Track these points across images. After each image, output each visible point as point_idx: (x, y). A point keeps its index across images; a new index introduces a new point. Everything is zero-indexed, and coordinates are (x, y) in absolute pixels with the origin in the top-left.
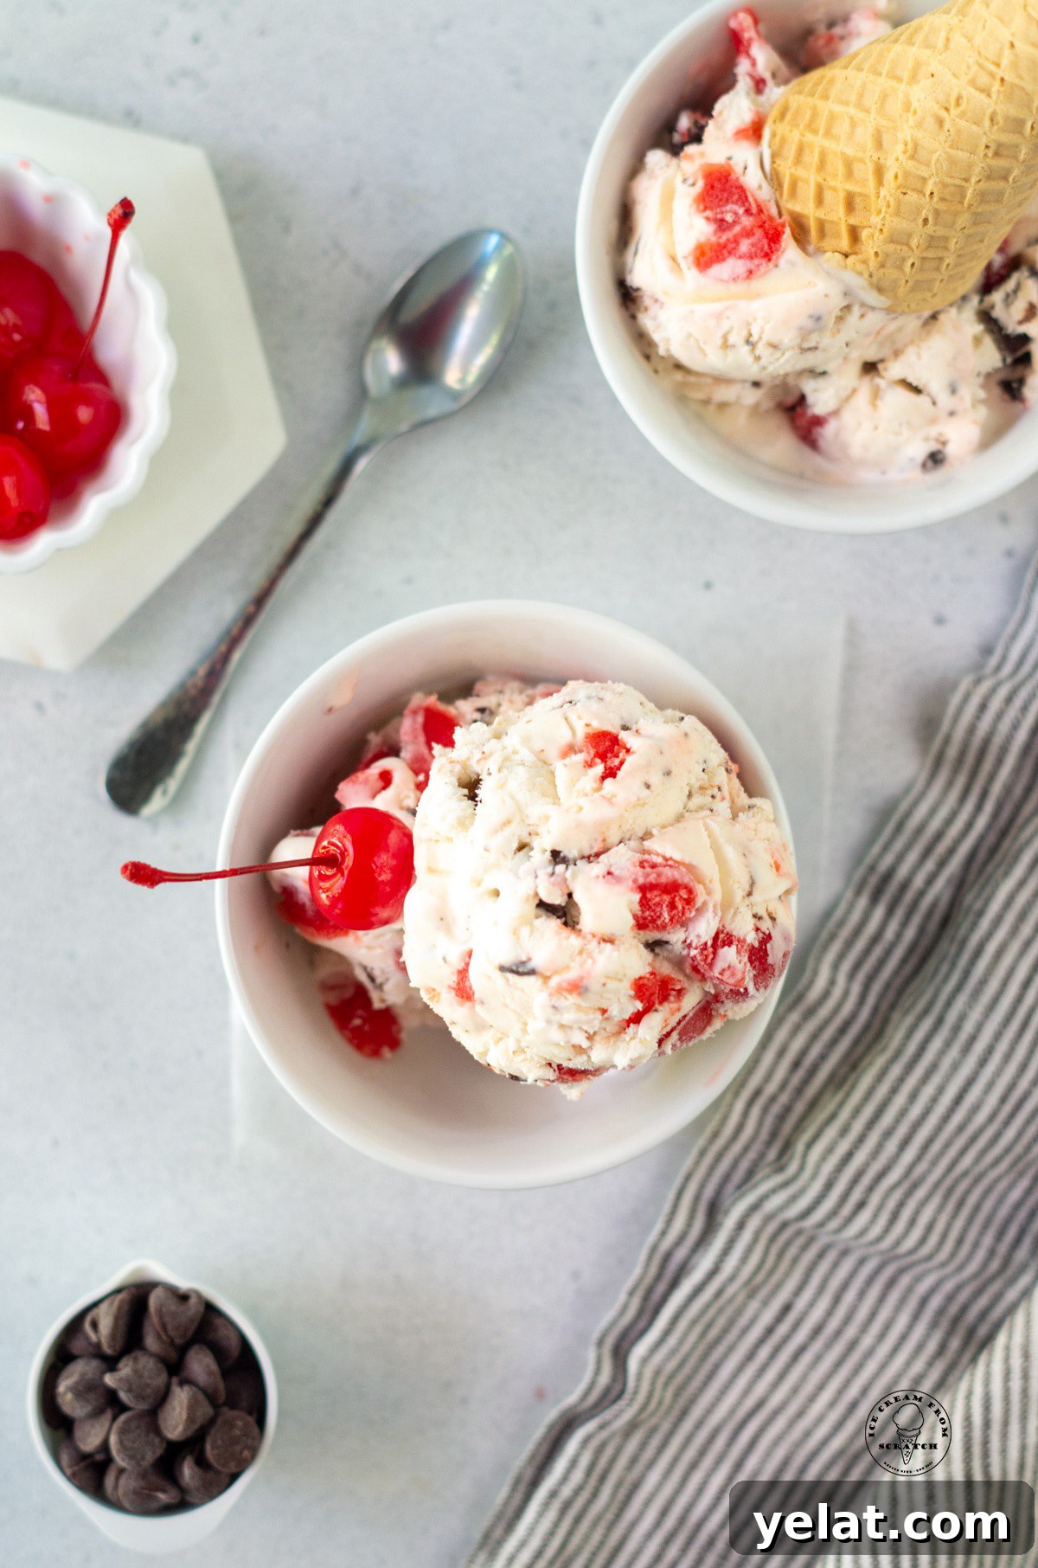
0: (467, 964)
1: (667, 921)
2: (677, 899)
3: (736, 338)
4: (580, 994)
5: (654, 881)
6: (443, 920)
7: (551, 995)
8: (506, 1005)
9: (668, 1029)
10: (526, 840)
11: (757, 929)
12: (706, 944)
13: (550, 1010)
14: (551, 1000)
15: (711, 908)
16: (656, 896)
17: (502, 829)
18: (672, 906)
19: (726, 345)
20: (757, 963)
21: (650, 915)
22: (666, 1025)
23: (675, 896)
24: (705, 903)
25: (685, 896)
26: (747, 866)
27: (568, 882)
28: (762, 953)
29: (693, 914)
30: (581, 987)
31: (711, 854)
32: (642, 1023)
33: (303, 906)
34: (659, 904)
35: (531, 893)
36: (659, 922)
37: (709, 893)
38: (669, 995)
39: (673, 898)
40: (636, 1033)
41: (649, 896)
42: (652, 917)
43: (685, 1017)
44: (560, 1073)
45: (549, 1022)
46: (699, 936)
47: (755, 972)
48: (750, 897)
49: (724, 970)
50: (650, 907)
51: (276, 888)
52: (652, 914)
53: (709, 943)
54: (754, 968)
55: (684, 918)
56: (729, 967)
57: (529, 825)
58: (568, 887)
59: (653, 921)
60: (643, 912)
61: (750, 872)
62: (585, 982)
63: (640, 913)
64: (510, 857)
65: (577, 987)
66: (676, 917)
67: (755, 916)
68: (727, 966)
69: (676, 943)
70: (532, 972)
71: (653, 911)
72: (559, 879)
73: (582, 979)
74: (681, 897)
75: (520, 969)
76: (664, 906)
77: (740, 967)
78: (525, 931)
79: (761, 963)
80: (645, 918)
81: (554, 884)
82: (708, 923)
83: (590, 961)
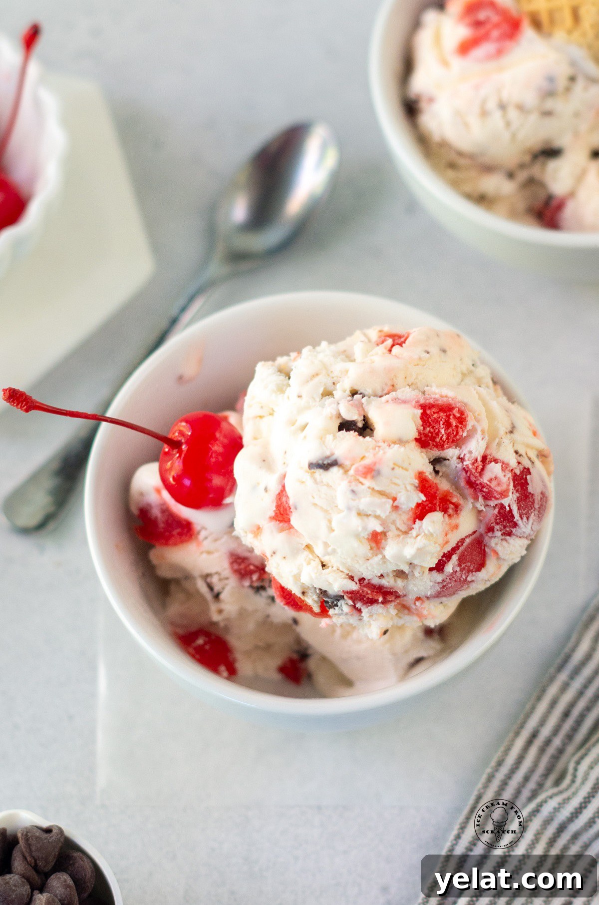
0: (284, 487)
1: (444, 437)
2: (451, 417)
3: (492, 105)
4: (373, 477)
5: (432, 402)
6: (265, 462)
7: (350, 482)
8: (315, 505)
9: (448, 548)
10: (330, 388)
11: (519, 463)
12: (476, 460)
13: (350, 495)
14: (350, 486)
15: (479, 432)
16: (434, 413)
17: (311, 379)
18: (448, 425)
19: (484, 113)
20: (519, 487)
21: (430, 431)
22: (447, 542)
23: (450, 415)
24: (473, 427)
25: (458, 415)
26: (509, 417)
27: (364, 406)
28: (523, 481)
29: (465, 434)
30: (374, 470)
31: (480, 403)
32: (424, 520)
33: (156, 518)
34: (437, 421)
35: (334, 413)
36: (438, 440)
37: (478, 420)
38: (448, 508)
39: (448, 417)
40: (420, 527)
41: (428, 412)
42: (432, 433)
43: (462, 541)
44: (361, 585)
45: (349, 509)
46: (471, 452)
47: (518, 495)
48: (512, 435)
49: (491, 479)
50: (430, 425)
51: (135, 511)
52: (432, 430)
53: (479, 459)
54: (517, 491)
55: (458, 437)
56: (496, 478)
57: (333, 378)
58: (364, 410)
59: (433, 439)
60: (424, 429)
61: (511, 420)
62: (377, 467)
63: (422, 428)
64: (318, 400)
65: (370, 471)
66: (452, 436)
67: (516, 452)
68: (494, 476)
69: (452, 458)
70: (335, 463)
71: (433, 427)
72: (357, 402)
73: (375, 464)
74: (454, 416)
75: (326, 465)
76: (441, 423)
77: (504, 480)
78: (329, 438)
79: (522, 488)
80: (426, 436)
81: (352, 406)
82: (477, 441)
83: (381, 452)
